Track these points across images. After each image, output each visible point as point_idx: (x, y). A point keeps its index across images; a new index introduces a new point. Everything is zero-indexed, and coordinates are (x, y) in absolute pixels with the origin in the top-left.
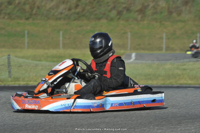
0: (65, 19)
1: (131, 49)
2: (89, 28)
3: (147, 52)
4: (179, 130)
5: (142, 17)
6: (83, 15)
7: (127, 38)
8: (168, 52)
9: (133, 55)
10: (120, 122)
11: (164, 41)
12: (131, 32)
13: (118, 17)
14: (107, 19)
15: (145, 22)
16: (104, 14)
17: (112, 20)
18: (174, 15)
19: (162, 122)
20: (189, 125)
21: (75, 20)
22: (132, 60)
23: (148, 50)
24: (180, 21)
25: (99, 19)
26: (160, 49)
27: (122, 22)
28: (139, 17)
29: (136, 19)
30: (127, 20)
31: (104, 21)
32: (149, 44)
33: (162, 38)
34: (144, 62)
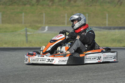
0: (3, 4)
1: (45, 24)
2: (18, 10)
3: (55, 25)
4: (73, 78)
5: (52, 4)
6: (15, 2)
7: (43, 17)
8: (68, 26)
9: (47, 28)
10: (35, 73)
11: (66, 18)
12: (45, 13)
13: (37, 3)
14: (30, 4)
15: (54, 7)
16: (28, 2)
17: (33, 5)
18: (72, 2)
19: (62, 73)
20: (80, 75)
21: (9, 5)
22: (45, 31)
23: (56, 24)
24: (75, 6)
25: (25, 5)
26: (63, 23)
27: (39, 7)
28: (50, 4)
29: (48, 5)
30: (43, 5)
31: (28, 6)
32: (57, 21)
33: (64, 17)
34: (53, 32)
